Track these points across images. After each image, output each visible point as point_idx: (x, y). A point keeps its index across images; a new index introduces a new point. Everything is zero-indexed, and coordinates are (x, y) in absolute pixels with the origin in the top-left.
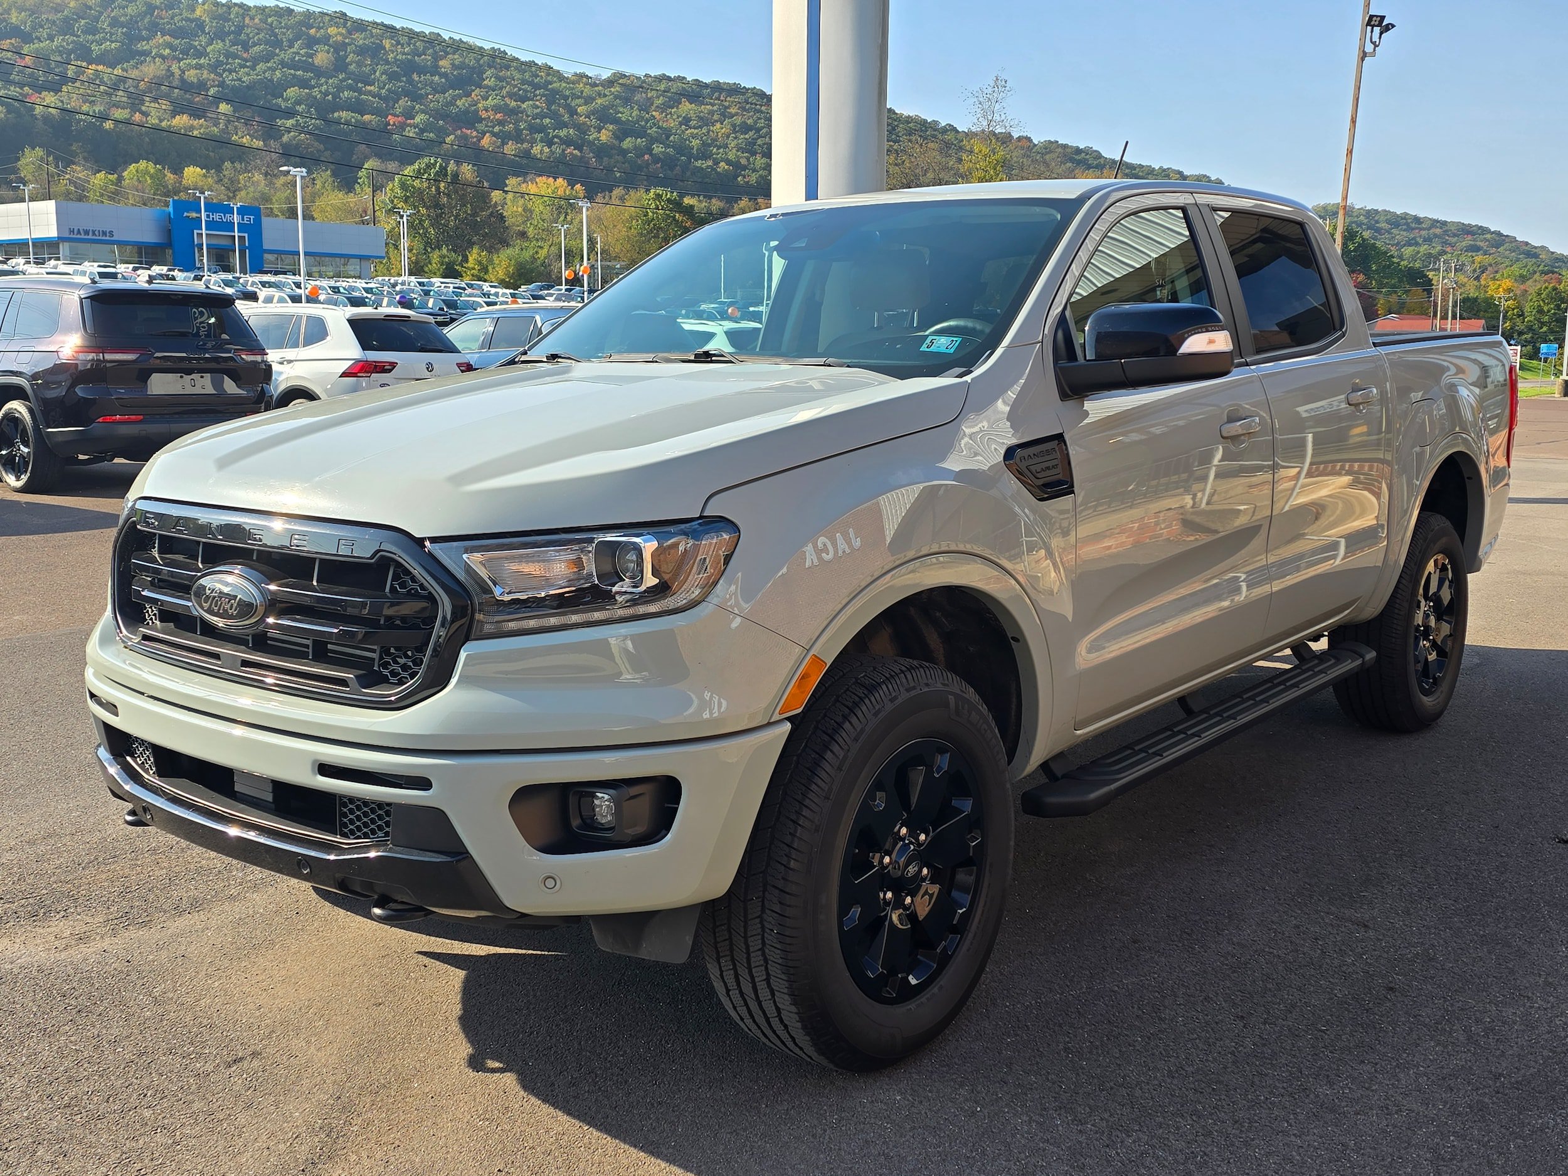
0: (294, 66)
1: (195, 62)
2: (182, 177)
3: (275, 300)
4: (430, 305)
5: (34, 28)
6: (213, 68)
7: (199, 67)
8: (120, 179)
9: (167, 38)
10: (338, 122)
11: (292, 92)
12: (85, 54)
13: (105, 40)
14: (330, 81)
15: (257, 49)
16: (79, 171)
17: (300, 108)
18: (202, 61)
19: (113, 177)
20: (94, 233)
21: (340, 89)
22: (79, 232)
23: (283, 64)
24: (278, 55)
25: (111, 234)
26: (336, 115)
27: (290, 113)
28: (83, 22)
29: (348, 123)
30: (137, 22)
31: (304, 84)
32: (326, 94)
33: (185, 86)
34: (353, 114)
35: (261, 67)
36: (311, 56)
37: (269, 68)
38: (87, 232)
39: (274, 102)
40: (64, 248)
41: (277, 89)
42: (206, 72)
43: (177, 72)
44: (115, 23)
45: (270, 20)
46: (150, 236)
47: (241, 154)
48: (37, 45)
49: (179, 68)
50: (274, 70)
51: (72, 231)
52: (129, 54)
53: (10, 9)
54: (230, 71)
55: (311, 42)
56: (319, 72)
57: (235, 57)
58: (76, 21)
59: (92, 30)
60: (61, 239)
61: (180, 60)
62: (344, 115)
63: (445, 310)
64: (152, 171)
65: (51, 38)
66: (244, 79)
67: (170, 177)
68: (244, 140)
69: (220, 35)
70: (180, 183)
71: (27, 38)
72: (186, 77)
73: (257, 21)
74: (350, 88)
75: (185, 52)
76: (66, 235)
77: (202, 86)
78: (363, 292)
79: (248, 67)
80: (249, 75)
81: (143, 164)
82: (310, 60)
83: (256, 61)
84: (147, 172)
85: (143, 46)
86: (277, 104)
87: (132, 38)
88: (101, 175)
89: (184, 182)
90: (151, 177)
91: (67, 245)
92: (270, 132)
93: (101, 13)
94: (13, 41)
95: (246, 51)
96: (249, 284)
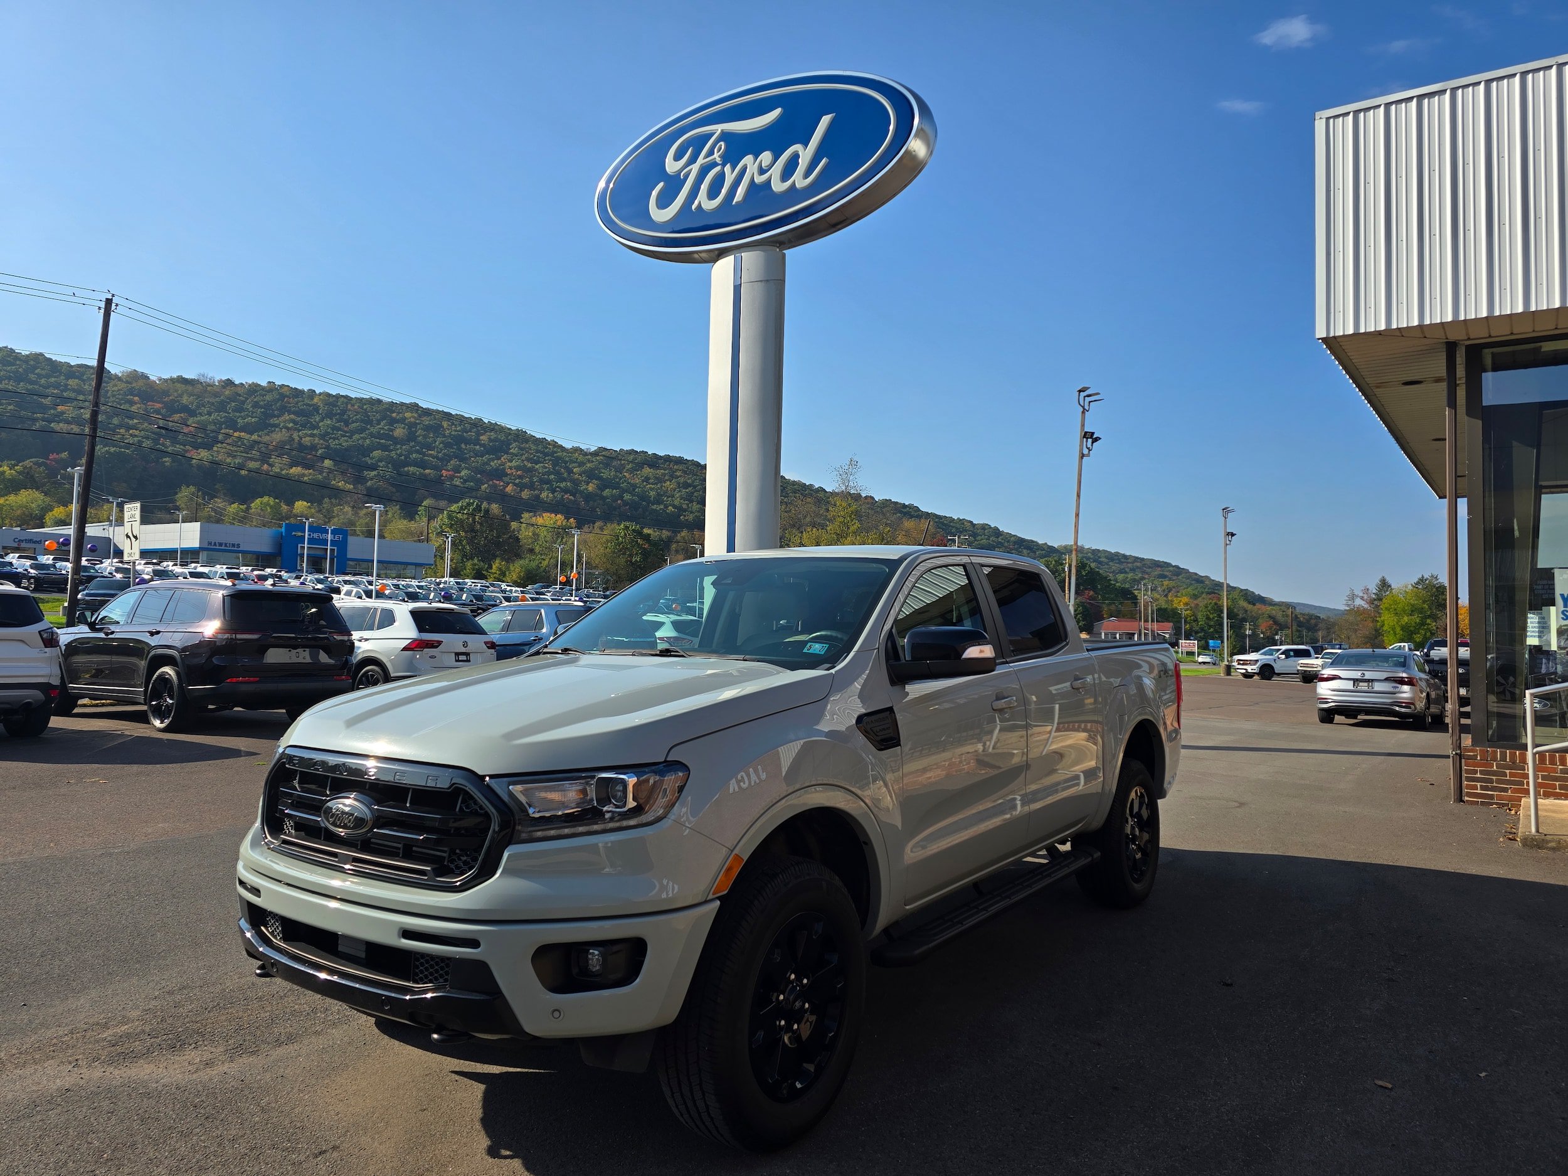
0: (379, 436)
1: (310, 432)
2: (293, 508)
3: (353, 593)
4: (464, 598)
5: (198, 407)
6: (322, 437)
7: (312, 435)
8: (249, 508)
9: (292, 416)
10: (407, 474)
11: (377, 453)
12: (232, 425)
13: (248, 416)
14: (404, 447)
15: (354, 425)
16: (219, 503)
17: (381, 464)
18: (315, 432)
19: (243, 507)
20: (226, 546)
21: (410, 452)
22: (215, 544)
23: (372, 435)
24: (369, 429)
25: (238, 545)
26: (406, 469)
27: (373, 468)
28: (233, 404)
29: (414, 474)
30: (271, 405)
31: (385, 448)
32: (400, 455)
33: (302, 448)
34: (418, 469)
35: (356, 436)
36: (392, 431)
37: (362, 438)
38: (221, 544)
39: (363, 459)
40: (203, 556)
41: (366, 451)
42: (317, 439)
43: (297, 439)
44: (256, 405)
45: (365, 407)
46: (265, 547)
47: (337, 493)
48: (199, 418)
49: (299, 436)
50: (364, 439)
51: (210, 543)
52: (264, 425)
53: (183, 394)
54: (334, 439)
55: (393, 422)
56: (396, 441)
57: (339, 429)
58: (229, 403)
59: (239, 409)
60: (201, 549)
61: (299, 431)
62: (411, 469)
63: (474, 601)
64: (272, 503)
65: (209, 414)
66: (344, 444)
67: (284, 507)
68: (340, 484)
69: (330, 415)
70: (291, 512)
71: (192, 413)
72: (302, 442)
73: (356, 407)
74: (417, 452)
75: (304, 426)
76: (206, 546)
77: (314, 448)
78: (416, 589)
79: (347, 436)
80: (347, 442)
81: (266, 499)
82: (391, 433)
83: (353, 433)
84: (268, 504)
85: (274, 421)
86: (365, 461)
87: (267, 415)
88: (235, 505)
89: (294, 511)
90: (271, 507)
91: (205, 553)
92: (359, 480)
93: (247, 399)
94: (182, 415)
95: (347, 426)
96: (335, 582)
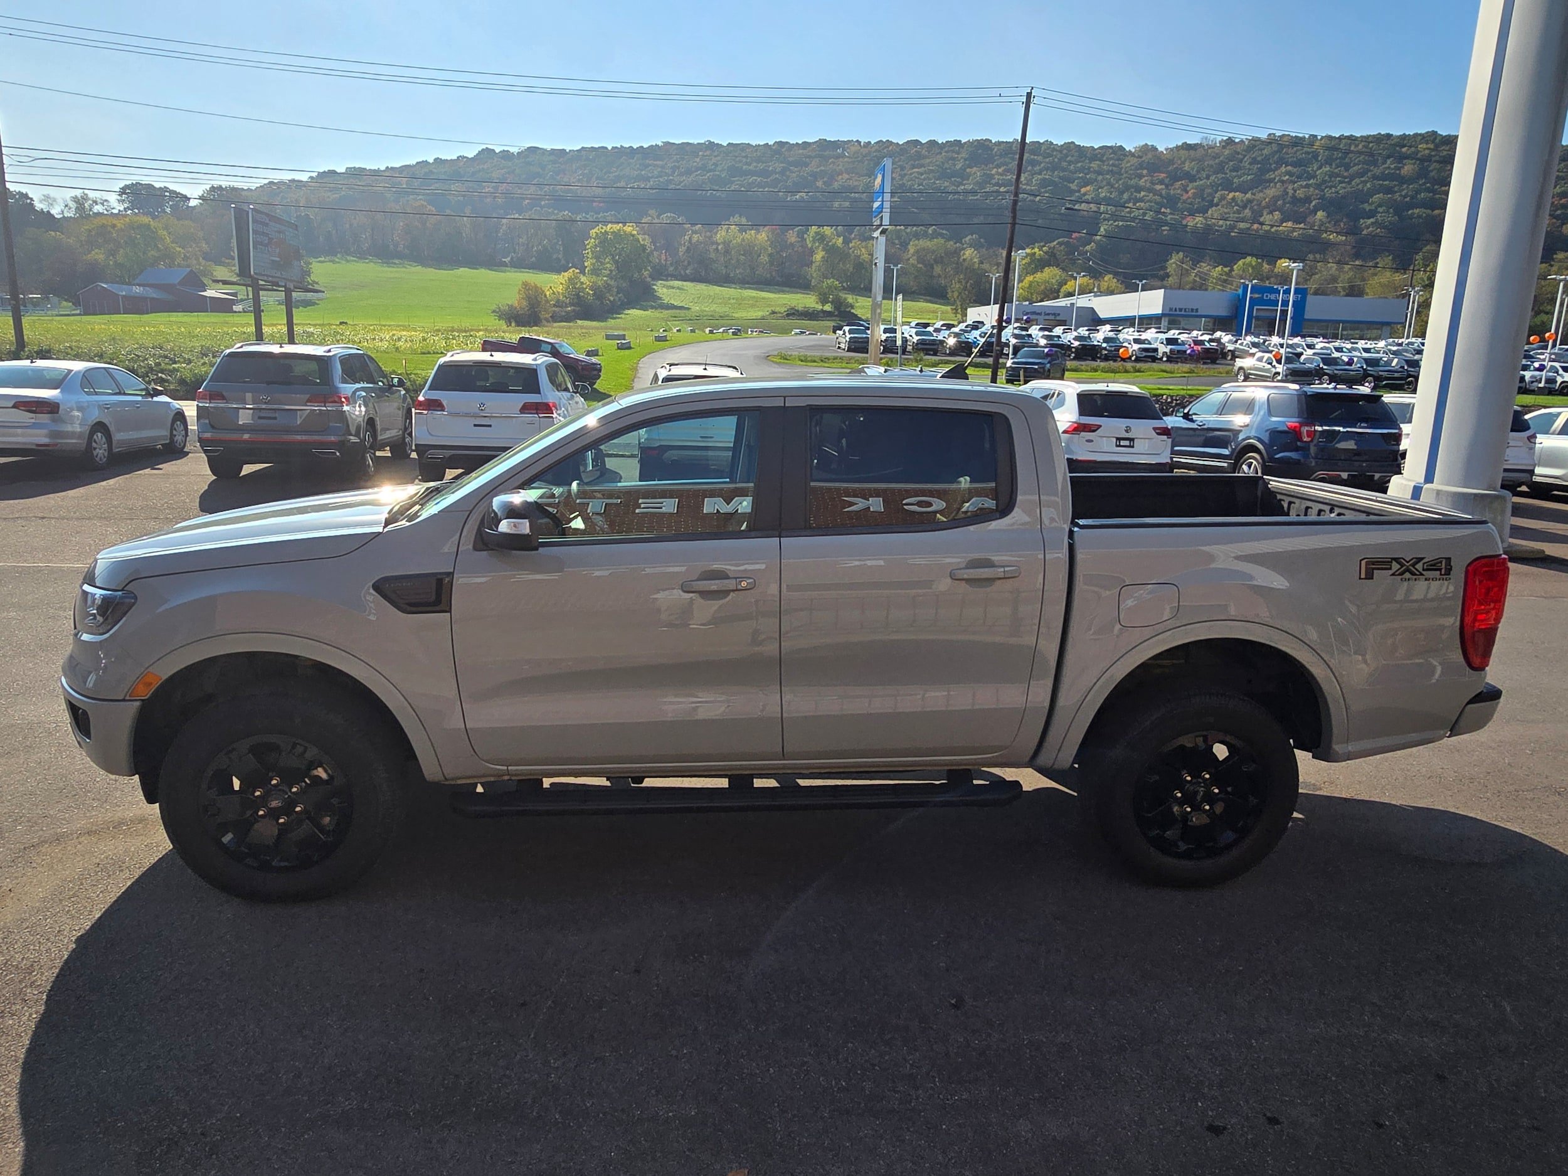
0: (1384, 177)
1: (1305, 183)
2: (1275, 267)
5: (1198, 172)
6: (1318, 186)
7: (1307, 186)
8: (1232, 270)
9: (1289, 168)
10: (1411, 217)
11: (1377, 198)
12: (1228, 186)
13: (1244, 174)
14: (1411, 186)
15: (1356, 168)
16: (1204, 267)
17: (1380, 210)
18: (1311, 181)
19: (1226, 269)
20: (1185, 311)
21: (1418, 192)
22: (1176, 310)
23: (1375, 177)
24: (1372, 171)
25: (1197, 310)
26: (1410, 212)
27: (1371, 214)
28: (1232, 163)
29: (1419, 217)
30: (1269, 159)
31: (1389, 190)
32: (1405, 197)
33: (1295, 201)
34: (1425, 211)
35: (1357, 180)
36: (1399, 169)
37: (1362, 182)
38: (1181, 310)
39: (1361, 206)
40: (1164, 323)
41: (1363, 197)
42: (1312, 189)
43: (1291, 192)
44: (1254, 161)
45: (1371, 145)
46: (1222, 311)
47: (1325, 247)
48: (1197, 183)
49: (1293, 189)
50: (1365, 182)
51: (1171, 309)
52: (1260, 182)
53: (1185, 160)
54: (1331, 187)
55: (1402, 158)
56: (1403, 180)
57: (1338, 175)
58: (1227, 163)
59: (1235, 169)
60: (1163, 315)
61: (1294, 183)
62: (1417, 211)
64: (1254, 264)
65: (1208, 178)
66: (1341, 192)
67: (1266, 266)
68: (1331, 237)
69: (1329, 161)
70: (1273, 271)
71: (1192, 179)
72: (1297, 194)
73: (1360, 147)
74: (1428, 190)
75: (1299, 177)
76: (1167, 312)
77: (1307, 200)
79: (1345, 182)
80: (1345, 188)
81: (1249, 259)
82: (1398, 172)
83: (1352, 178)
84: (1250, 265)
85: (1271, 175)
86: (1363, 208)
87: (1263, 171)
88: (1219, 268)
89: (1276, 270)
90: (1253, 268)
91: (1167, 319)
92: (1354, 231)
93: (1245, 156)
94: (1183, 182)
95: (1347, 170)
